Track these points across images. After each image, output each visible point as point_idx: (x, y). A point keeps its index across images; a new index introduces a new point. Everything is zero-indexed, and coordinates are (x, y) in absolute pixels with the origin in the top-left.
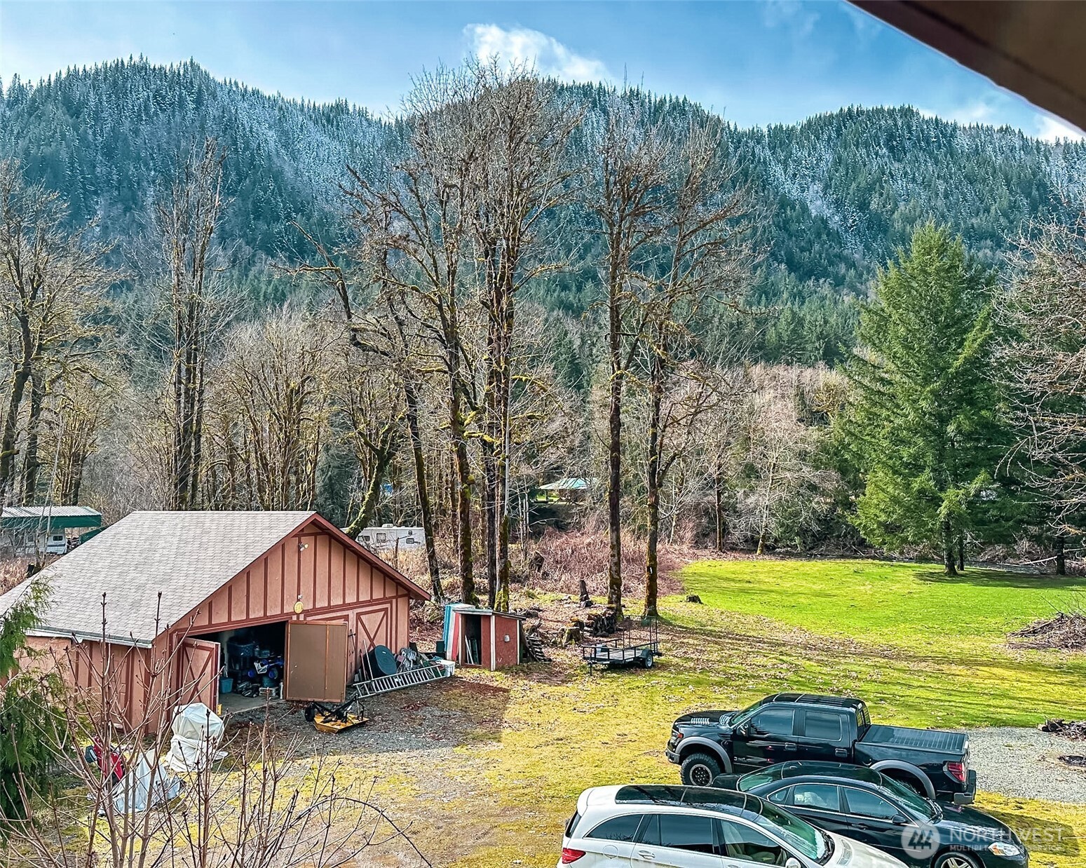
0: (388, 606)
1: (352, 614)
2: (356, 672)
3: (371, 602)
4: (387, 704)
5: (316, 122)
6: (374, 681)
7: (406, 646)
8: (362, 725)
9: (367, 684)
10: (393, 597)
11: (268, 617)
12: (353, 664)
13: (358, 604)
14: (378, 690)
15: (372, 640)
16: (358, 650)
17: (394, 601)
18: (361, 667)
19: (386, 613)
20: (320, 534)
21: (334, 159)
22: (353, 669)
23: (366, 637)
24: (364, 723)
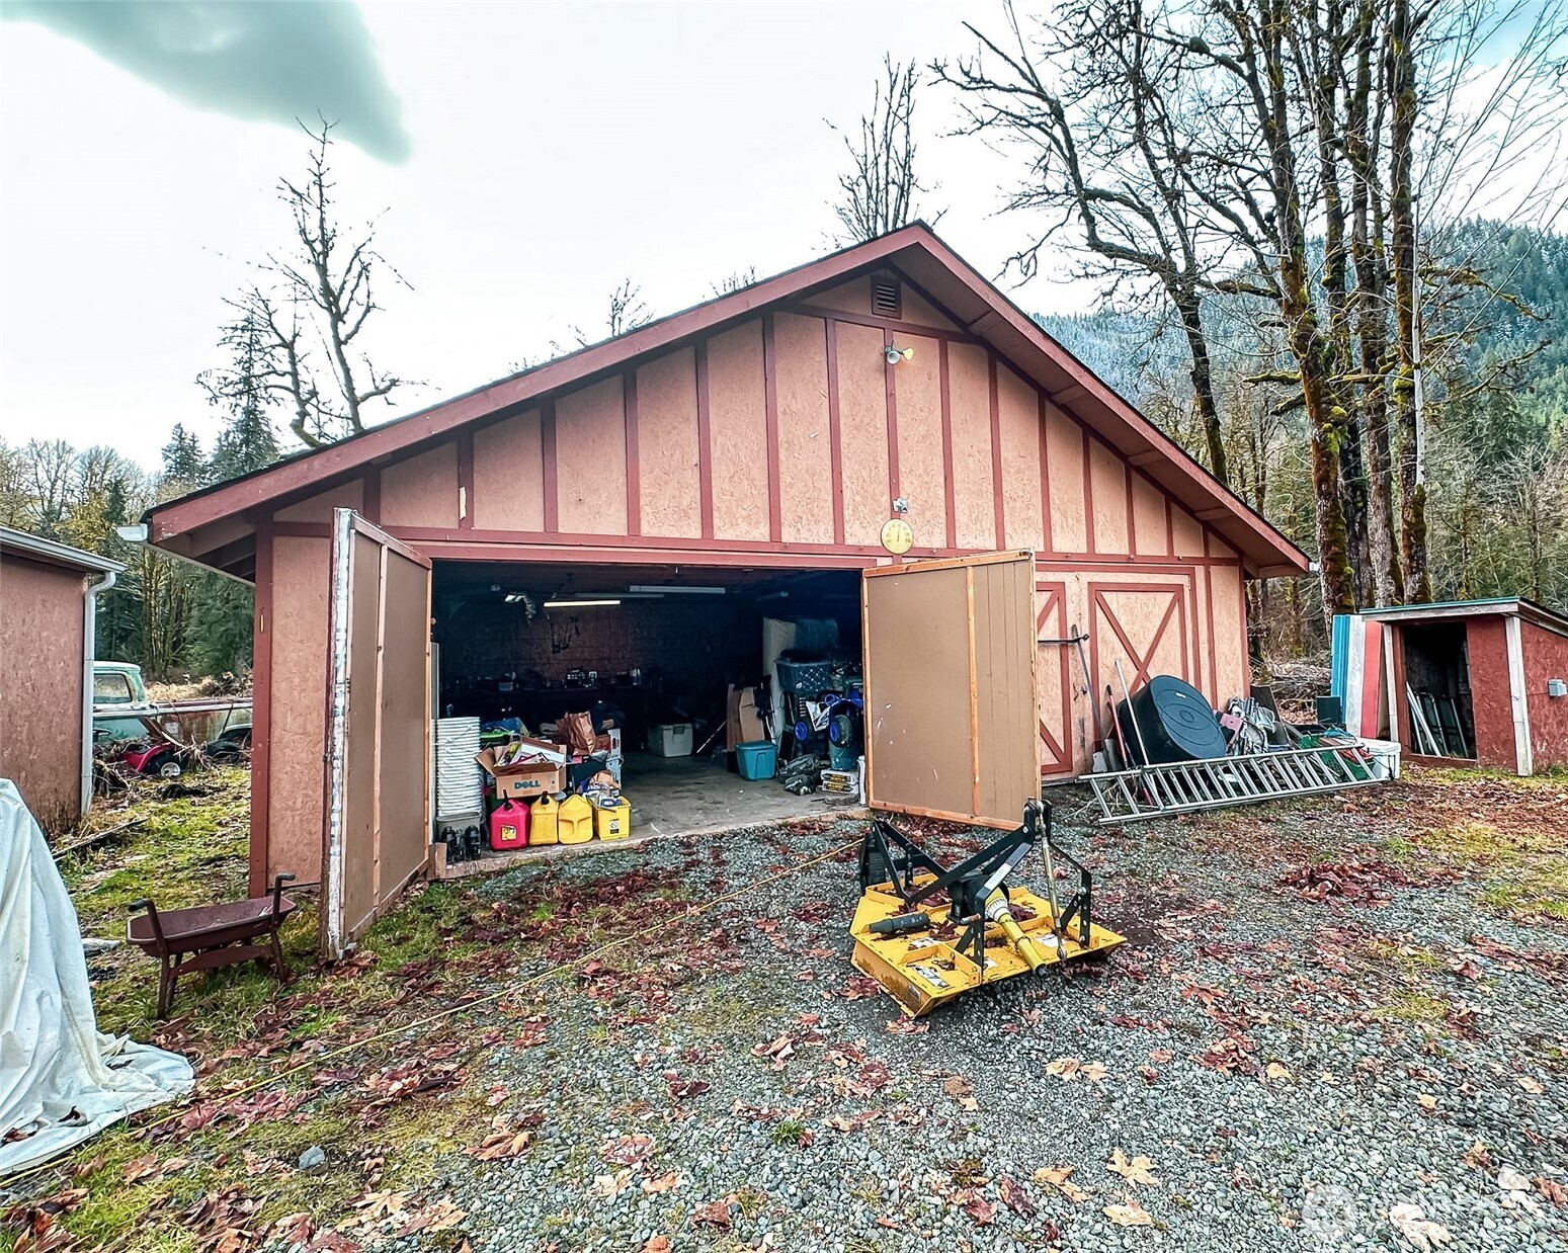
0: (1184, 580)
1: (1076, 586)
2: (1099, 746)
3: (1130, 562)
4: (1208, 854)
5: (1088, 330)
6: (1152, 773)
7: (1241, 694)
8: (1090, 966)
9: (1129, 782)
10: (1196, 561)
11: (787, 549)
12: (1089, 725)
13: (1090, 560)
14: (1167, 802)
15: (1141, 666)
16: (1102, 689)
17: (1200, 571)
18: (1114, 736)
19: (1179, 599)
20: (955, 337)
21: (1105, 356)
22: (1090, 739)
23: (1123, 654)
24: (1100, 957)
